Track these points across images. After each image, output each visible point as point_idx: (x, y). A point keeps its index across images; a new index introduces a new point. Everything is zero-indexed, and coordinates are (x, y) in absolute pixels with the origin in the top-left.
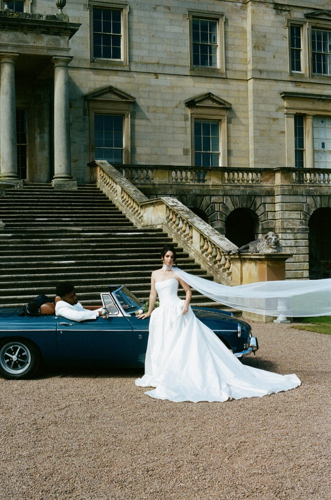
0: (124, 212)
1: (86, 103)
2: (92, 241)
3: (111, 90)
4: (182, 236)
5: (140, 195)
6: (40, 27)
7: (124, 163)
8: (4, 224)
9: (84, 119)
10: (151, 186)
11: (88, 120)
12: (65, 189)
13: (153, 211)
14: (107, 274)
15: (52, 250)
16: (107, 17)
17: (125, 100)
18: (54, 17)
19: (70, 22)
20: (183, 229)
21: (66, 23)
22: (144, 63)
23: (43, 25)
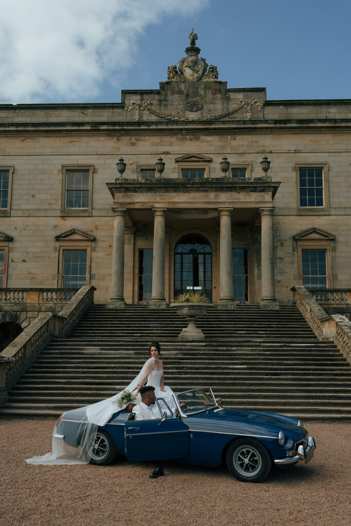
0: (311, 327)
1: (295, 242)
2: (269, 350)
3: (315, 231)
4: (346, 347)
5: (322, 313)
6: (249, 187)
7: (327, 288)
8: (204, 335)
9: (293, 254)
10: (345, 306)
11: (296, 255)
12: (269, 309)
13: (329, 326)
14: (270, 378)
15: (233, 356)
16: (311, 175)
17: (326, 238)
18: (260, 179)
19: (273, 181)
20: (347, 342)
21: (268, 182)
22: (343, 208)
23: (251, 185)
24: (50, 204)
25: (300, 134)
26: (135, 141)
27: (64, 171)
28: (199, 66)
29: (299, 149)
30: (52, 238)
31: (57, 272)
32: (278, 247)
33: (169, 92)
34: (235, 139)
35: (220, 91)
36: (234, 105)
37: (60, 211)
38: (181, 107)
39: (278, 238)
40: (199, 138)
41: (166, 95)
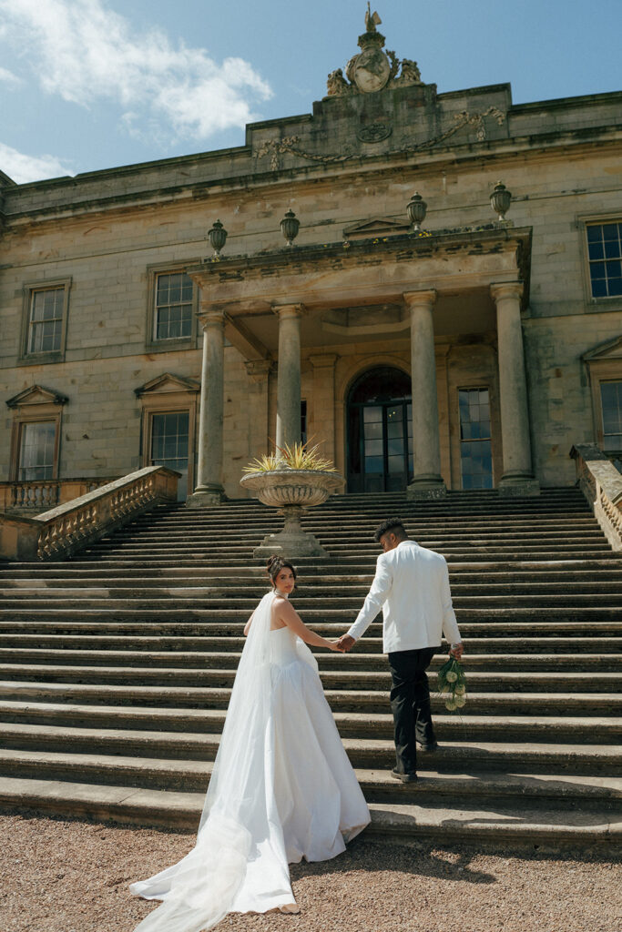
1: (584, 367)
6: (466, 245)
9: (583, 392)
11: (588, 393)
12: (519, 495)
16: (611, 236)
18: (490, 226)
21: (505, 230)
24: (128, 335)
25: (583, 158)
26: (271, 209)
27: (152, 275)
28: (382, 64)
29: (581, 187)
30: (131, 394)
31: (138, 453)
32: (551, 380)
33: (330, 116)
34: (456, 183)
35: (423, 101)
36: (451, 123)
37: (143, 345)
38: (353, 137)
39: (549, 361)
40: (387, 188)
41: (324, 121)
